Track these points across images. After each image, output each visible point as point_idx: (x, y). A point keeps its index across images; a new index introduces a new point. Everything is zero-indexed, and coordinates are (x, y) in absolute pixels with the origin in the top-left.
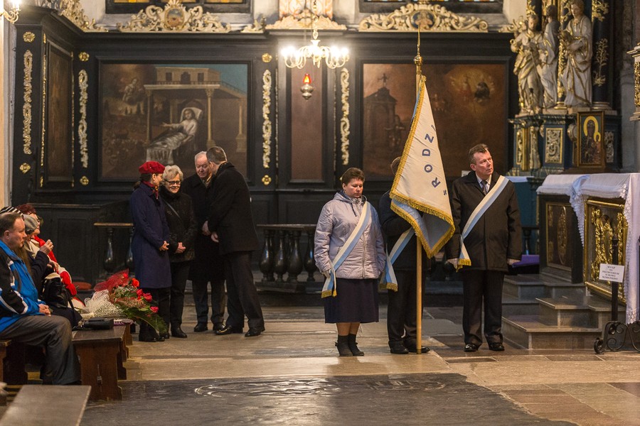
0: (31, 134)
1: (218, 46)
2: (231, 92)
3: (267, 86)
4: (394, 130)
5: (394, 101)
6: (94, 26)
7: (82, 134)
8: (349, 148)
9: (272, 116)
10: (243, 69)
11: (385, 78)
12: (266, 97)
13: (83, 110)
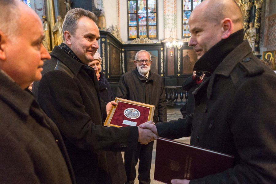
0: (105, 65)
1: (152, 47)
2: (155, 57)
3: (162, 55)
4: (189, 64)
5: (189, 57)
6: (125, 43)
7: (123, 66)
8: (180, 68)
9: (163, 62)
10: (157, 51)
11: (187, 53)
12: (162, 57)
13: (123, 61)
